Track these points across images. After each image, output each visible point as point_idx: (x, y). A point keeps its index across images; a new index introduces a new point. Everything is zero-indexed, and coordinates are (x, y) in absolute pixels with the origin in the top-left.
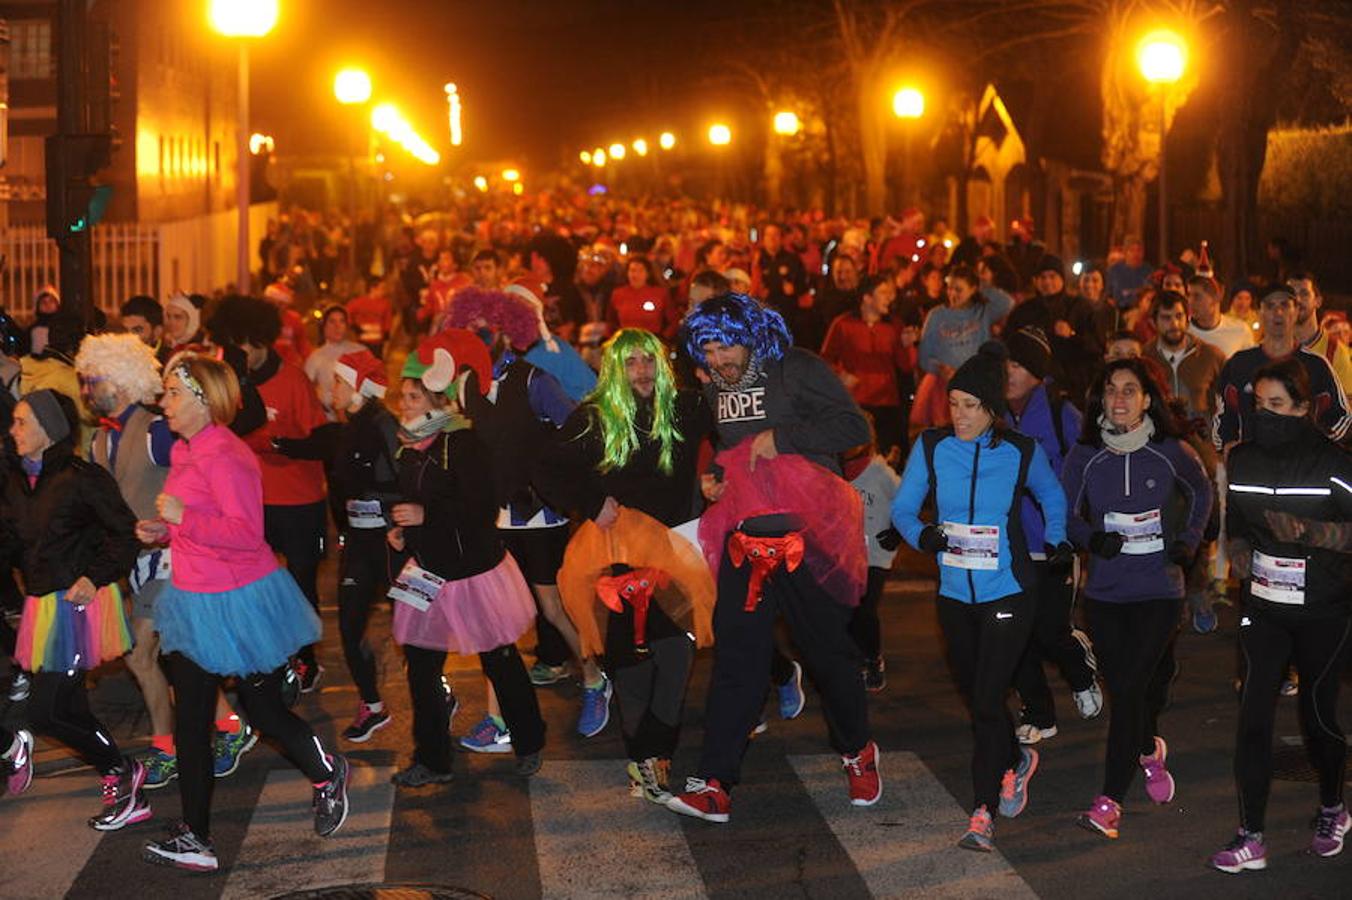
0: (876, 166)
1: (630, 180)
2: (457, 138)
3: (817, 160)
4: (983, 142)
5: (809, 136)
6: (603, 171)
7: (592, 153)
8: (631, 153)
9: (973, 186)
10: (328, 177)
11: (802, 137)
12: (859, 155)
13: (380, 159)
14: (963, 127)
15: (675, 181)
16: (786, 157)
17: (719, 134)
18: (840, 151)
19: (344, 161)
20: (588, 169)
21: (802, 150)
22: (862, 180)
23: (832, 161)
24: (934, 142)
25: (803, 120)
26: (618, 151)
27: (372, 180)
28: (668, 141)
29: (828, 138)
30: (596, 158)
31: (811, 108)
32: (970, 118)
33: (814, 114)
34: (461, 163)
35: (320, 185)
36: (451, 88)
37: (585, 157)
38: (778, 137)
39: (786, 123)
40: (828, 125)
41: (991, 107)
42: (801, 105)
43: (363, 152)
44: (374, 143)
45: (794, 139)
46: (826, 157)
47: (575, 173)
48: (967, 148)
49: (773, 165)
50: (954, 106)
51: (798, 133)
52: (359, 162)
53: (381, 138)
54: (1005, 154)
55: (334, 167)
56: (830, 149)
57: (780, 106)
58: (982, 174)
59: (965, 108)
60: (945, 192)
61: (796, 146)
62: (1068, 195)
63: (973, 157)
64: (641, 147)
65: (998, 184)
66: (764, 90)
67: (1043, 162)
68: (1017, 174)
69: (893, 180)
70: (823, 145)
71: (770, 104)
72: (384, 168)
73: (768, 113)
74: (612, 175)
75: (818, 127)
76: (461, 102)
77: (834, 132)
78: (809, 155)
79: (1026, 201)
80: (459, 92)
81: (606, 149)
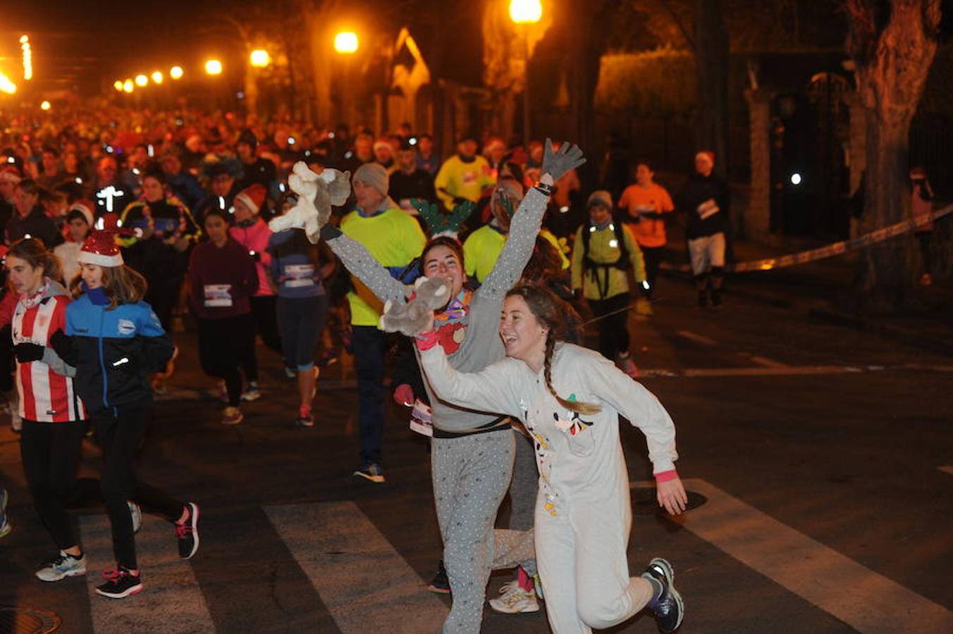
0: (323, 87)
1: (151, 100)
2: (28, 74)
3: (282, 84)
4: (399, 69)
5: (275, 67)
6: (132, 95)
7: (123, 81)
8: (151, 81)
9: (392, 100)
11: (271, 68)
12: (311, 79)
14: (384, 59)
15: (182, 101)
16: (260, 82)
17: (213, 67)
18: (298, 77)
20: (121, 95)
21: (271, 78)
22: (313, 98)
23: (292, 86)
24: (365, 69)
25: (272, 56)
26: (142, 80)
28: (177, 72)
29: (289, 68)
30: (126, 86)
31: (277, 47)
32: (389, 52)
33: (279, 51)
34: (32, 92)
36: (24, 39)
37: (118, 85)
38: (254, 68)
39: (260, 58)
40: (290, 58)
41: (405, 46)
42: (270, 45)
45: (265, 69)
46: (287, 82)
47: (112, 97)
48: (388, 72)
49: (251, 88)
50: (378, 44)
51: (269, 65)
54: (415, 77)
56: (291, 76)
57: (255, 46)
58: (399, 91)
59: (386, 44)
60: (372, 105)
61: (267, 75)
62: (460, 105)
63: (392, 79)
64: (158, 77)
65: (410, 99)
66: (244, 34)
67: (442, 82)
68: (424, 91)
69: (336, 97)
70: (286, 73)
71: (248, 45)
73: (247, 52)
74: (138, 97)
75: (282, 60)
76: (31, 48)
77: (294, 65)
78: (276, 81)
79: (430, 110)
80: (29, 41)
81: (133, 80)
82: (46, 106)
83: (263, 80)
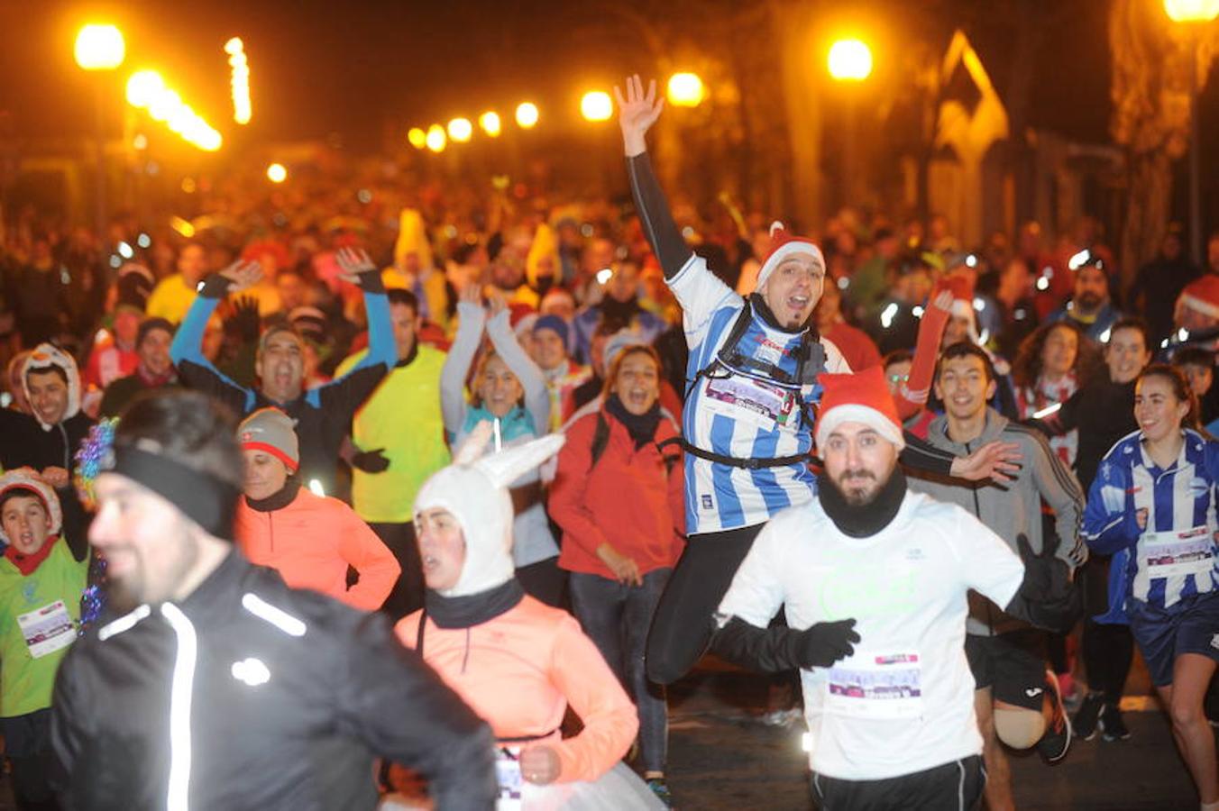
0: (806, 146)
2: (243, 111)
3: (727, 138)
4: (951, 111)
5: (713, 107)
6: (442, 156)
7: (426, 130)
8: (478, 133)
9: (937, 170)
10: (70, 170)
11: (707, 109)
12: (782, 130)
13: (140, 143)
14: (922, 92)
15: (538, 169)
16: (687, 135)
17: (596, 106)
18: (758, 125)
19: (90, 146)
20: (422, 155)
21: (709, 124)
22: (787, 163)
24: (884, 110)
25: (710, 82)
26: (462, 128)
27: (127, 172)
28: (528, 114)
29: (742, 109)
30: (431, 139)
31: (718, 67)
32: (931, 79)
33: (723, 77)
34: (248, 147)
35: (57, 180)
36: (235, 47)
37: (416, 137)
38: (675, 109)
39: (685, 88)
40: (743, 89)
41: (961, 67)
42: (705, 64)
43: (115, 132)
44: (130, 122)
45: (693, 111)
46: (738, 134)
47: (405, 159)
48: (928, 118)
49: (669, 146)
50: (910, 62)
51: (702, 102)
52: (113, 148)
53: (142, 115)
54: (981, 125)
55: (77, 155)
56: (745, 122)
57: (676, 66)
58: (949, 153)
59: (925, 64)
60: (900, 179)
61: (697, 121)
62: (1067, 181)
63: (936, 130)
64: (491, 123)
65: (971, 167)
66: (655, 42)
67: (1032, 137)
68: (1001, 155)
69: (830, 161)
70: (735, 119)
71: (664, 63)
72: (145, 155)
73: (663, 76)
74: (453, 162)
75: (728, 93)
76: (250, 63)
77: (750, 102)
78: (716, 133)
79: (1009, 187)
80: (247, 50)
81: (445, 127)
82: (277, 173)
83: (691, 129)
